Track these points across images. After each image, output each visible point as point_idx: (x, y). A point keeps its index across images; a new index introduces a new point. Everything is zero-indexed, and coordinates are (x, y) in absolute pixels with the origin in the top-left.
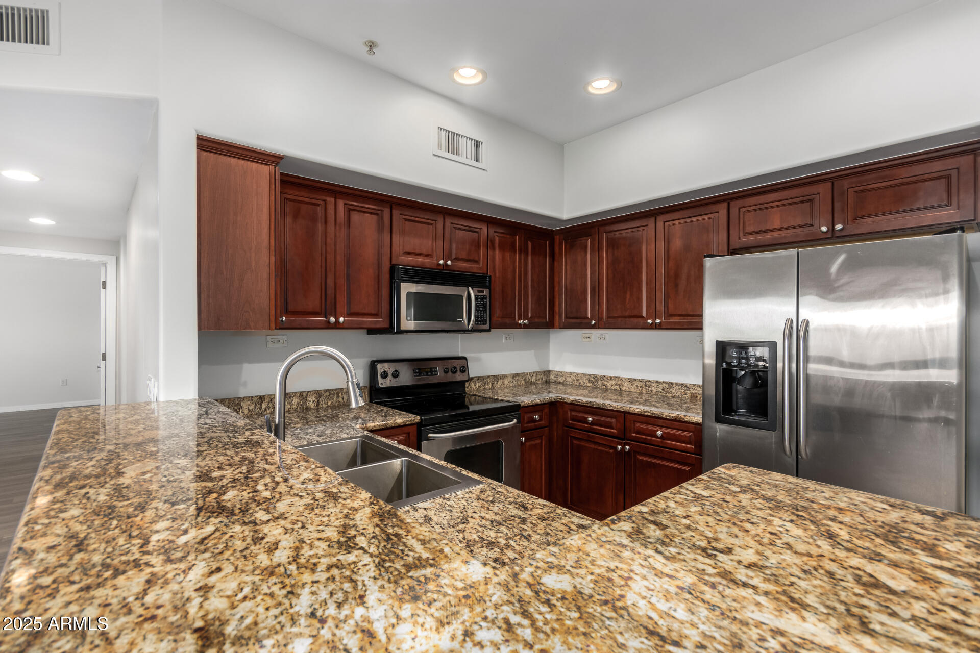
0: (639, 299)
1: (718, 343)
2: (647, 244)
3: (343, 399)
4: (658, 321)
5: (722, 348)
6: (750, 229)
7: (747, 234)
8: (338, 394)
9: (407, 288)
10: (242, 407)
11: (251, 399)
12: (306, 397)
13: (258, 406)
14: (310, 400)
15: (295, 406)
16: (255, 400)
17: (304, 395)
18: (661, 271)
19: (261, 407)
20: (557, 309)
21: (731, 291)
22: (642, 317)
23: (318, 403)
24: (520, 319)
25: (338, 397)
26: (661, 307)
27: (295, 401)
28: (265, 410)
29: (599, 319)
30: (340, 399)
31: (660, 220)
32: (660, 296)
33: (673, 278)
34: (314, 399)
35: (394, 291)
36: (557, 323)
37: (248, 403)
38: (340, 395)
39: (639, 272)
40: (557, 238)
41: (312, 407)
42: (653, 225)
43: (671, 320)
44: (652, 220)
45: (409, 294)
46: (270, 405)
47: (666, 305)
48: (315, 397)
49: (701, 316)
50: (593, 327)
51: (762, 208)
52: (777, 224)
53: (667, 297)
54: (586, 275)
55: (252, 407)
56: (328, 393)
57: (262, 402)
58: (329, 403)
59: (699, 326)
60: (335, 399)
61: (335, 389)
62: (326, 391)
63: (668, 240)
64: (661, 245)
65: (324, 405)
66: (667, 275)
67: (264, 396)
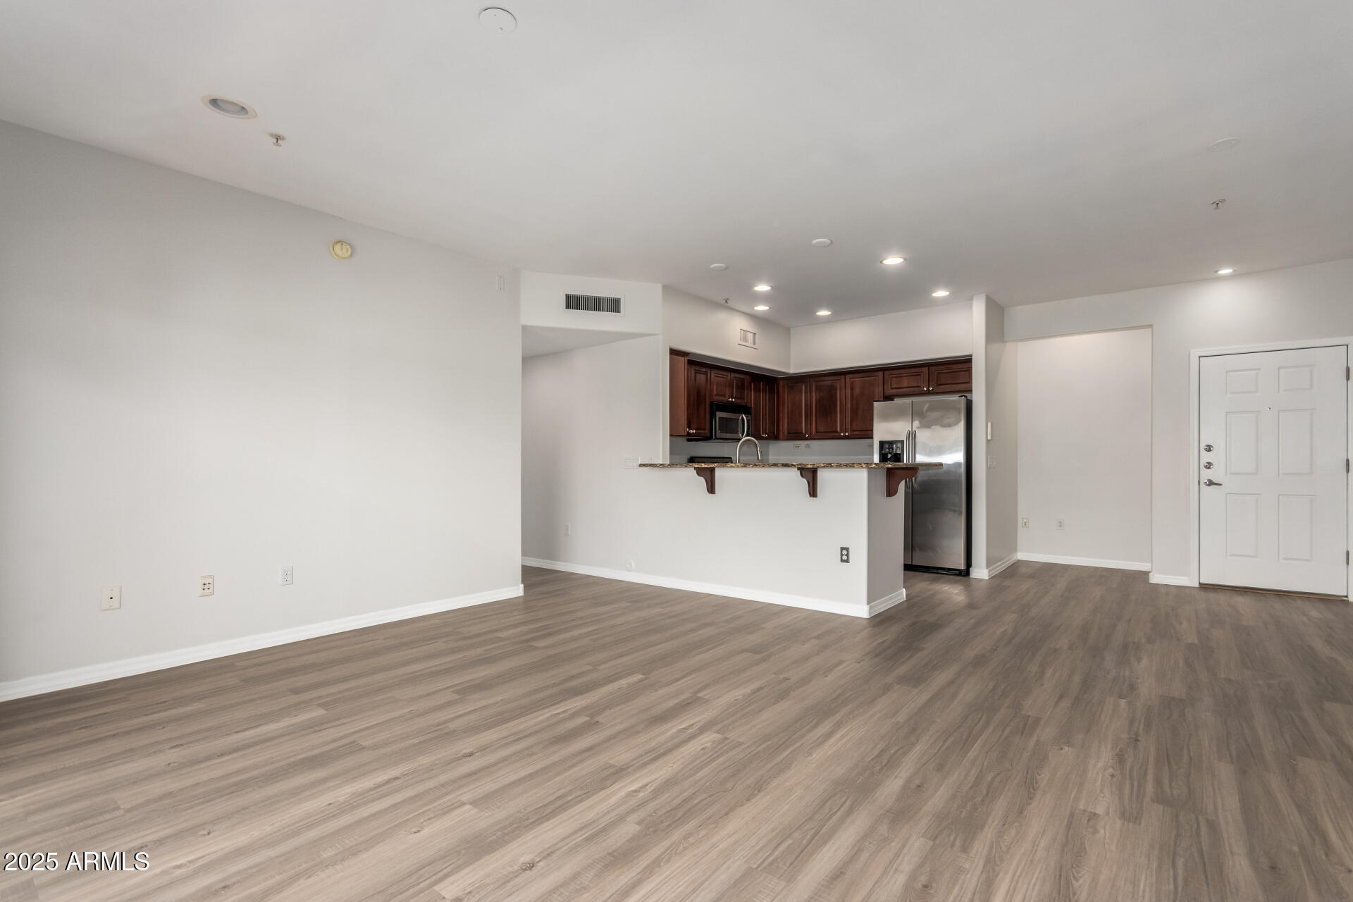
0: (836, 421)
1: (880, 442)
2: (840, 391)
4: (847, 434)
5: (882, 444)
6: (894, 386)
7: (892, 389)
9: (719, 415)
18: (849, 406)
20: (781, 428)
21: (887, 417)
22: (837, 432)
24: (763, 434)
26: (848, 426)
29: (810, 435)
31: (848, 376)
32: (848, 420)
33: (855, 411)
35: (712, 416)
36: (781, 437)
39: (836, 406)
40: (781, 383)
42: (844, 380)
43: (856, 433)
44: (843, 376)
45: (720, 418)
47: (851, 425)
49: (872, 430)
50: (807, 439)
51: (899, 377)
52: (905, 386)
53: (852, 421)
54: (802, 407)
59: (871, 437)
63: (852, 389)
64: (848, 391)
66: (852, 409)
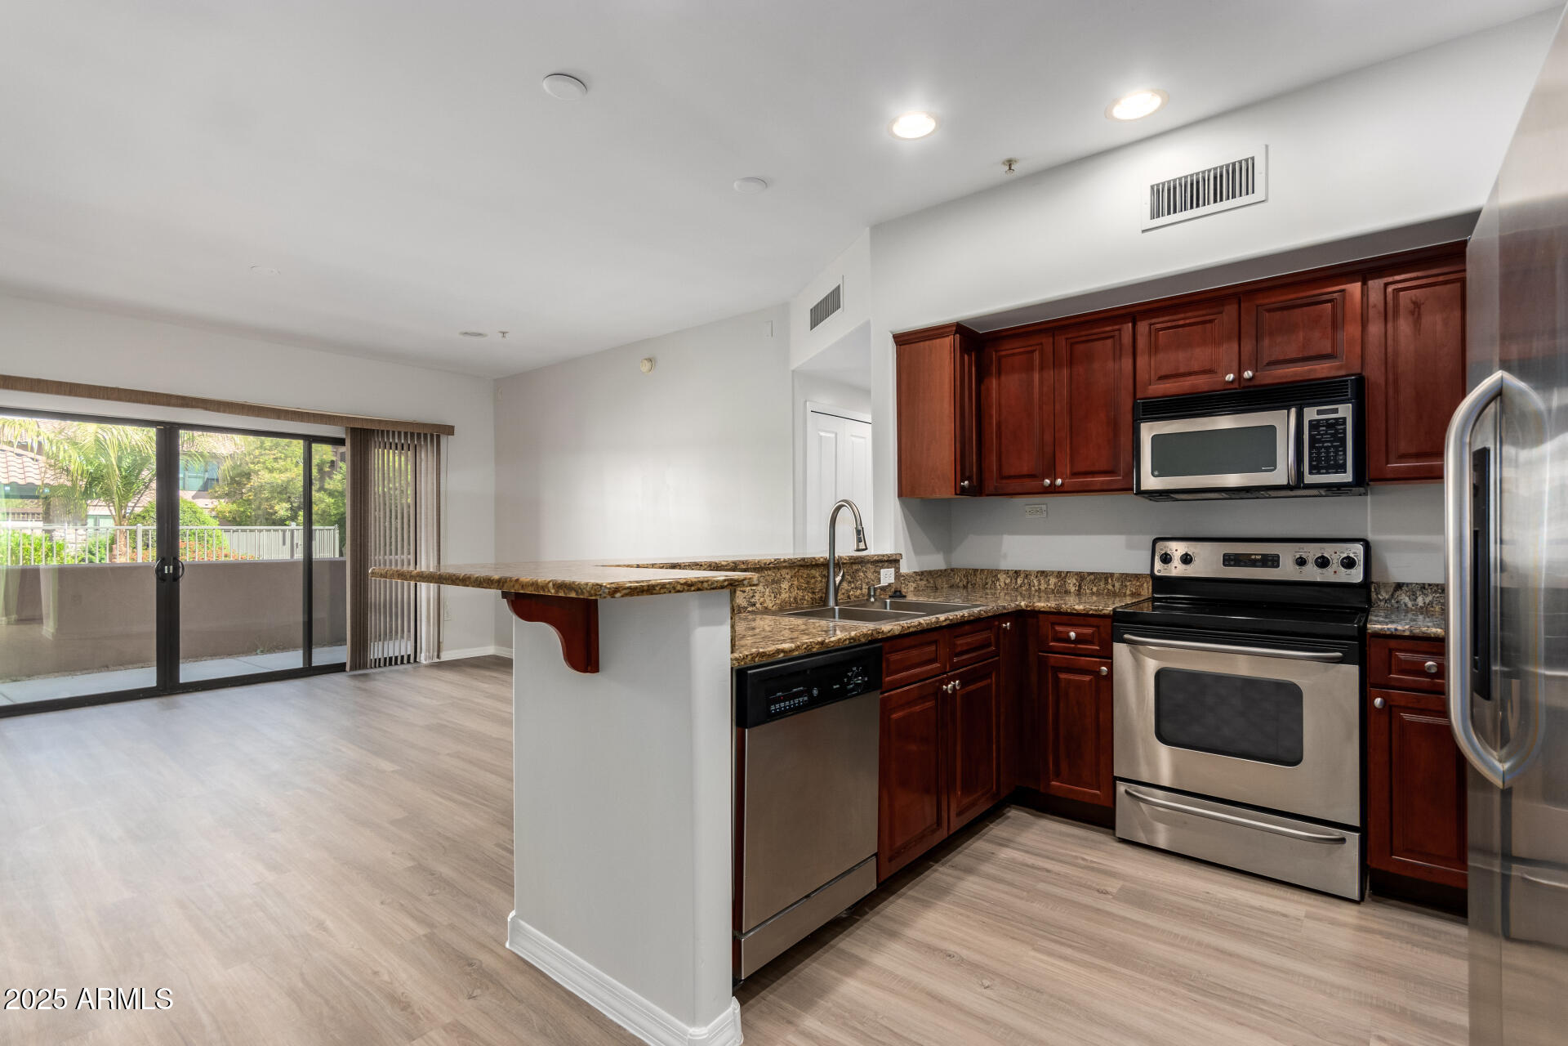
3: (1114, 586)
8: (1106, 579)
10: (998, 579)
11: (1007, 572)
12: (1065, 577)
13: (1014, 581)
14: (1069, 582)
15: (1052, 587)
16: (1011, 573)
17: (1063, 575)
19: (1016, 582)
23: (1080, 586)
25: (1107, 583)
27: (1053, 581)
28: (1021, 586)
30: (1110, 587)
34: (1075, 582)
37: (1004, 576)
38: (1110, 581)
41: (1072, 591)
45: (1156, 437)
46: (1026, 581)
48: (1077, 580)
55: (1008, 581)
56: (1092, 577)
57: (1017, 577)
58: (1095, 589)
60: (1103, 586)
61: (1102, 573)
62: (1090, 574)
65: (1088, 591)
67: (1020, 571)
